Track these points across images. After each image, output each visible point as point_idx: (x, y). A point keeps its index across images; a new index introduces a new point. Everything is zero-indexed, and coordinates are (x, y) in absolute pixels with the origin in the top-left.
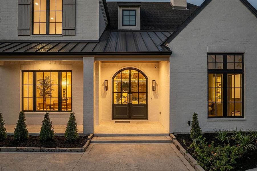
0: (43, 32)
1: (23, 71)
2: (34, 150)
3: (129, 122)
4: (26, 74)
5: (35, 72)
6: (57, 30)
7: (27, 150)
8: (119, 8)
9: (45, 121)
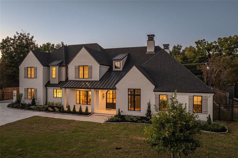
0: (82, 77)
1: (76, 91)
2: (76, 115)
3: (110, 110)
4: (77, 91)
5: (80, 91)
6: (86, 76)
7: (75, 115)
8: (113, 61)
9: (80, 108)
